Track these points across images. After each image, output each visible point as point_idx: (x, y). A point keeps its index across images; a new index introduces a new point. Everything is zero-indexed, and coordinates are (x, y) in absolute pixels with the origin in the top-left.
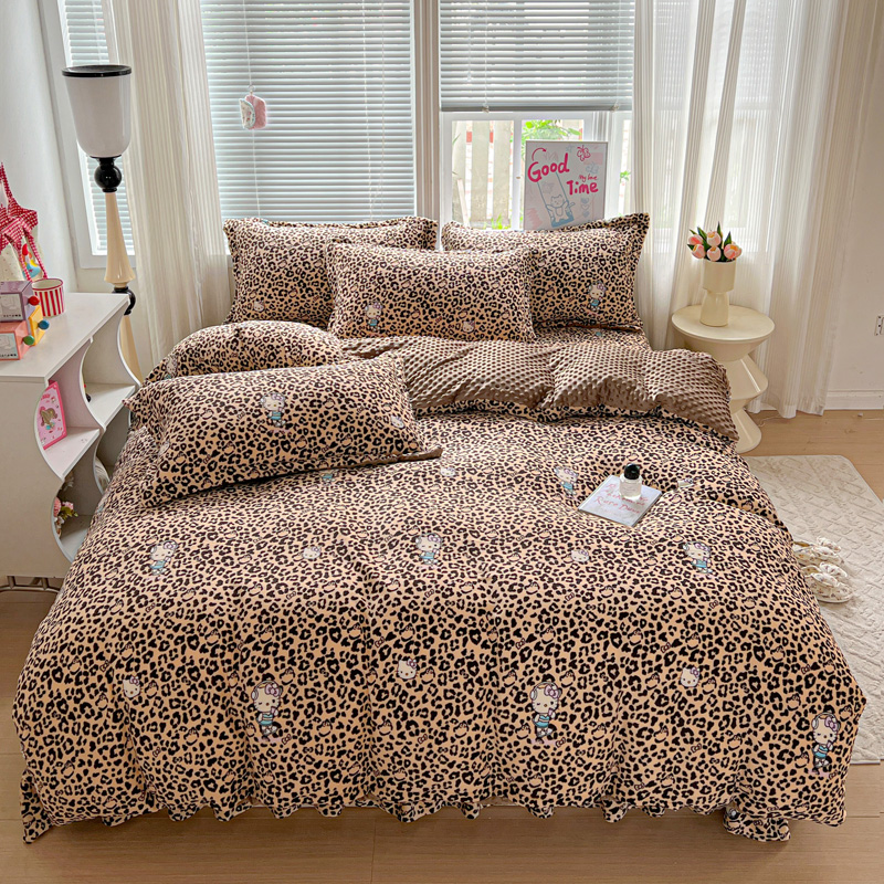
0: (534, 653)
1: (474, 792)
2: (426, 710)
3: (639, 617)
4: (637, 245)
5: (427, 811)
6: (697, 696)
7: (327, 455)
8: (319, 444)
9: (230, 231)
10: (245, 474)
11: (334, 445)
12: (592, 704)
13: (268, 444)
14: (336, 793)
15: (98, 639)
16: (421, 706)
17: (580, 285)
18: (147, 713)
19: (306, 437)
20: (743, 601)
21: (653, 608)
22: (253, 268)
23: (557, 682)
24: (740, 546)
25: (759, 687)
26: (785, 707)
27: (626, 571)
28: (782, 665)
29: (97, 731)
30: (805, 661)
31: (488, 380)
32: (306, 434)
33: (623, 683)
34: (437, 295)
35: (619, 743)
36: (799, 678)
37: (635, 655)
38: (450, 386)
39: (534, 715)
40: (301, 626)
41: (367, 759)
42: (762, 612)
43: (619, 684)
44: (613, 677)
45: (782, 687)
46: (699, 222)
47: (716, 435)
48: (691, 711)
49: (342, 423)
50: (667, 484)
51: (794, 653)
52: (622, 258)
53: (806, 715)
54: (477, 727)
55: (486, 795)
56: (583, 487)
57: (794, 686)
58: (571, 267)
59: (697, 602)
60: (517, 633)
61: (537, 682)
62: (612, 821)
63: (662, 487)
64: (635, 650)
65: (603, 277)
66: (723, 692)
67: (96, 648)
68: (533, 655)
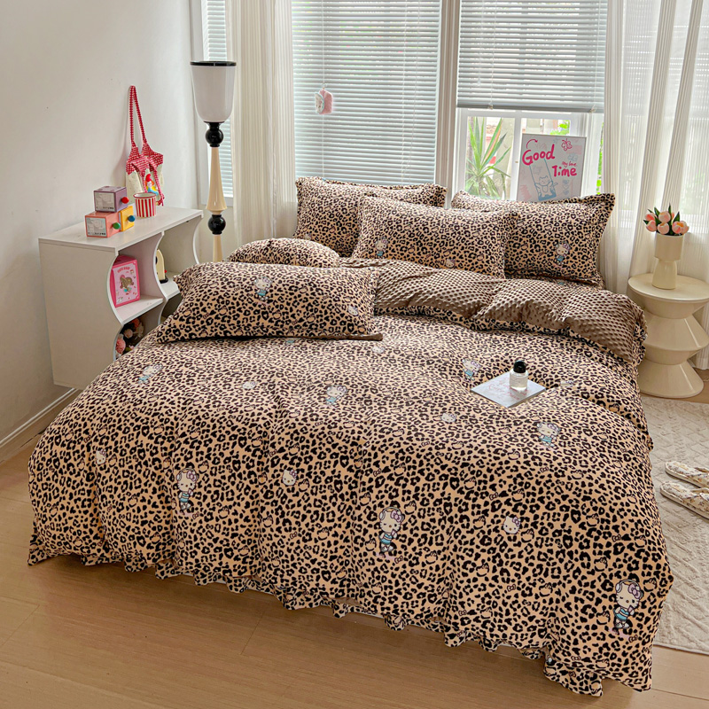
0: (387, 482)
1: (331, 589)
2: (298, 512)
3: (477, 468)
4: (604, 219)
5: (307, 604)
6: (516, 542)
7: (296, 327)
8: (290, 318)
9: (299, 184)
10: (233, 332)
11: (301, 320)
12: (428, 533)
13: (252, 312)
14: (227, 567)
15: (88, 419)
16: (296, 509)
17: (549, 243)
18: (108, 478)
19: (281, 311)
20: (572, 472)
21: (491, 463)
22: (308, 210)
23: (402, 508)
24: (589, 433)
25: (571, 545)
26: (592, 567)
27: (480, 434)
28: (595, 530)
29: (75, 485)
30: (618, 531)
31: (436, 292)
32: (281, 309)
33: (455, 520)
34: (429, 237)
35: (450, 572)
36: (609, 545)
37: (467, 497)
38: (407, 294)
39: (380, 533)
40: (220, 431)
41: (256, 546)
42: (587, 484)
43: (451, 520)
44: (448, 513)
45: (592, 549)
46: (658, 204)
47: (612, 356)
48: (510, 554)
49: (309, 304)
50: (552, 383)
51: (608, 522)
52: (587, 226)
53: (611, 578)
54: (336, 535)
55: (341, 594)
56: (482, 376)
57: (603, 550)
58: (543, 229)
59: (530, 465)
60: (376, 464)
61: (386, 506)
62: (449, 645)
63: (548, 385)
64: (468, 494)
65: (568, 239)
66: (539, 544)
67: (85, 425)
68: (385, 483)
